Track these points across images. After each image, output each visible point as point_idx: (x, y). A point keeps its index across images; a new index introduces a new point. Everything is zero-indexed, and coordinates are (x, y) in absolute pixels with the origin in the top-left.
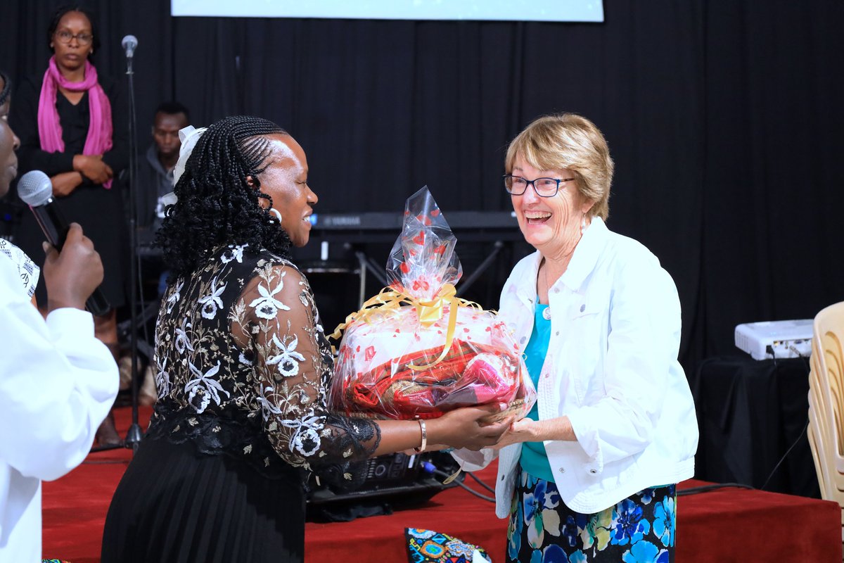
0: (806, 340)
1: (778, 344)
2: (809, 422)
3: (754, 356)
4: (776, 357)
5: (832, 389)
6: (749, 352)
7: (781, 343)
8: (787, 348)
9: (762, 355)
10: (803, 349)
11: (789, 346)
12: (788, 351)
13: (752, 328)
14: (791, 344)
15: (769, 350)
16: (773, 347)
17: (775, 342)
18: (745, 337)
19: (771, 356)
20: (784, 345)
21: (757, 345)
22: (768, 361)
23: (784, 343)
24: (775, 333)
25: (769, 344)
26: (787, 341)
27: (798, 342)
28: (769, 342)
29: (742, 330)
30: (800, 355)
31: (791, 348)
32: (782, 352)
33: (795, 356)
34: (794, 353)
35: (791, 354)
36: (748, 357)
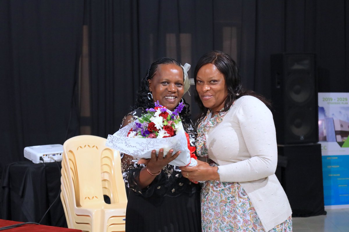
0: (57, 154)
1: (45, 156)
2: (61, 191)
3: (34, 162)
4: (44, 162)
5: (71, 169)
6: (31, 160)
7: (46, 155)
8: (49, 158)
9: (38, 161)
10: (57, 158)
11: (50, 157)
12: (49, 159)
13: (32, 149)
14: (51, 156)
15: (41, 159)
16: (43, 157)
17: (44, 155)
18: (29, 153)
19: (42, 162)
20: (48, 156)
21: (35, 156)
22: (41, 163)
23: (48, 155)
24: (43, 151)
25: (41, 156)
26: (49, 155)
27: (54, 155)
28: (41, 155)
29: (27, 149)
30: (55, 161)
31: (51, 158)
32: (47, 160)
33: (53, 161)
34: (52, 160)
35: (51, 160)
36: (31, 162)
